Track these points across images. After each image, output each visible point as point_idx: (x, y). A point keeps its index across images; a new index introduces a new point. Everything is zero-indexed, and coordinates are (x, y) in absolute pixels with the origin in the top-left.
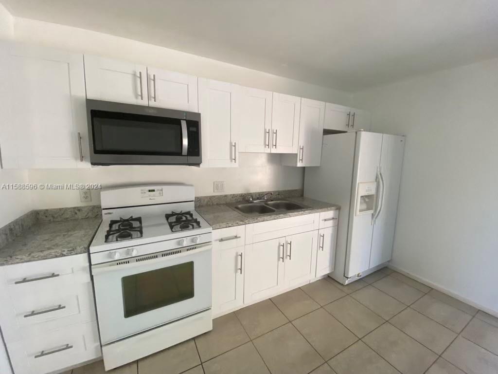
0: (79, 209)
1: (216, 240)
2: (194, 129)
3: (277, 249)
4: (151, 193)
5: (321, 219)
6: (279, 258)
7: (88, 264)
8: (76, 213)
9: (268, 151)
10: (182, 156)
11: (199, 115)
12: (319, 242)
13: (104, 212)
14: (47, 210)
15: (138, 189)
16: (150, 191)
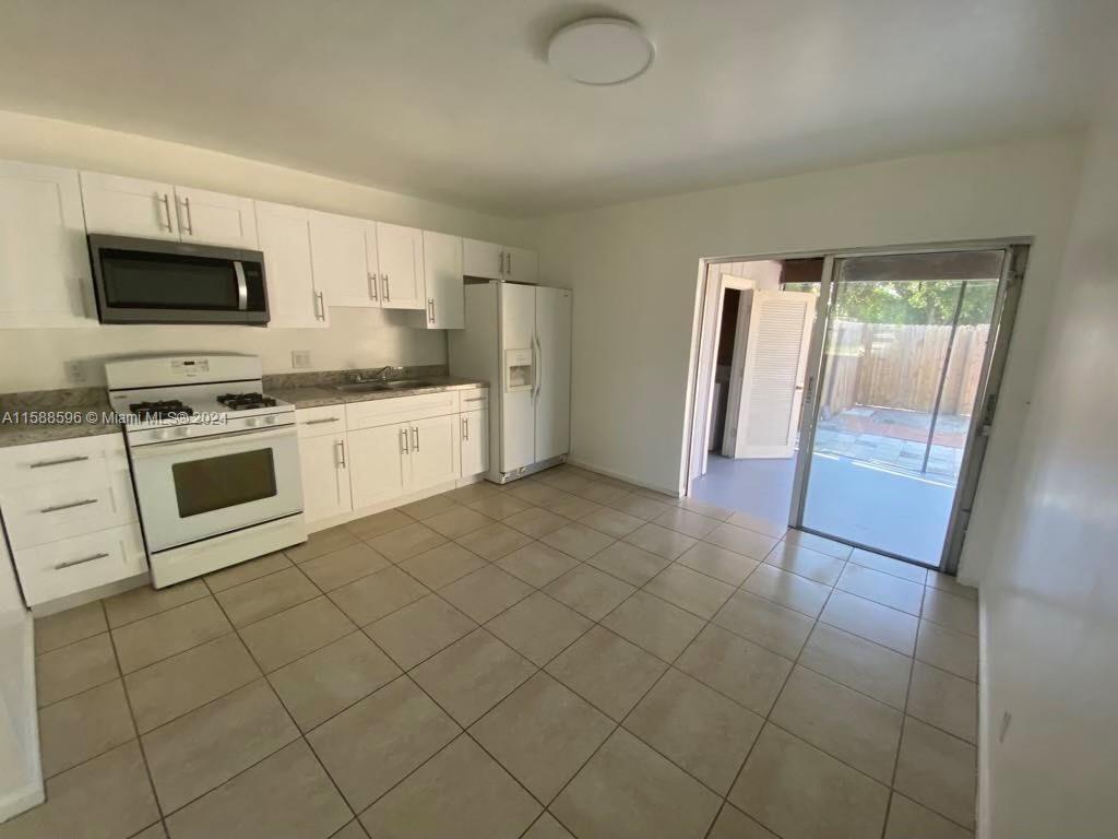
0: (67, 393)
1: (303, 423)
2: (256, 274)
3: (397, 438)
4: (189, 366)
5: (463, 398)
6: (402, 450)
7: (124, 447)
8: (62, 399)
9: (377, 304)
10: (238, 310)
11: (261, 254)
12: (462, 430)
13: (112, 395)
14: (14, 394)
15: (168, 361)
16: (186, 363)
